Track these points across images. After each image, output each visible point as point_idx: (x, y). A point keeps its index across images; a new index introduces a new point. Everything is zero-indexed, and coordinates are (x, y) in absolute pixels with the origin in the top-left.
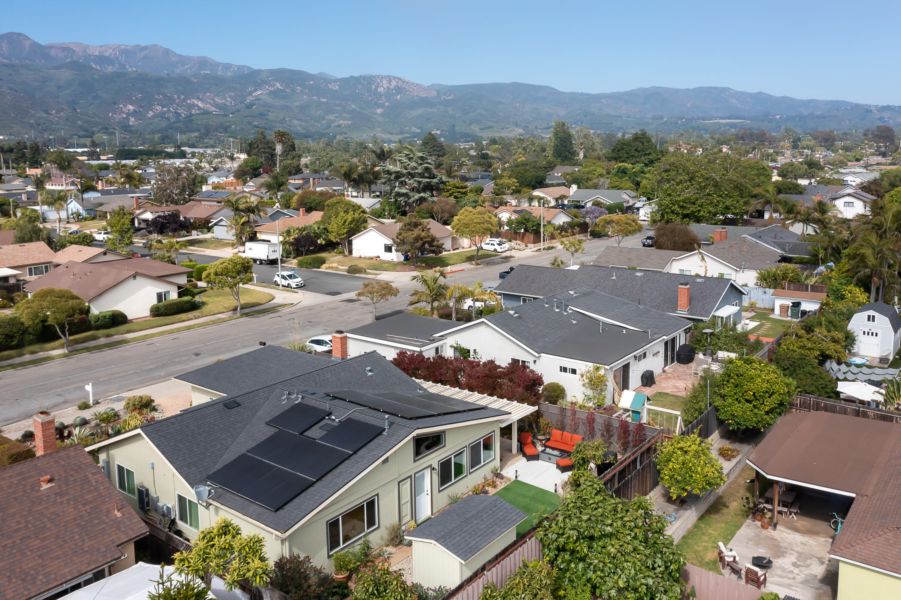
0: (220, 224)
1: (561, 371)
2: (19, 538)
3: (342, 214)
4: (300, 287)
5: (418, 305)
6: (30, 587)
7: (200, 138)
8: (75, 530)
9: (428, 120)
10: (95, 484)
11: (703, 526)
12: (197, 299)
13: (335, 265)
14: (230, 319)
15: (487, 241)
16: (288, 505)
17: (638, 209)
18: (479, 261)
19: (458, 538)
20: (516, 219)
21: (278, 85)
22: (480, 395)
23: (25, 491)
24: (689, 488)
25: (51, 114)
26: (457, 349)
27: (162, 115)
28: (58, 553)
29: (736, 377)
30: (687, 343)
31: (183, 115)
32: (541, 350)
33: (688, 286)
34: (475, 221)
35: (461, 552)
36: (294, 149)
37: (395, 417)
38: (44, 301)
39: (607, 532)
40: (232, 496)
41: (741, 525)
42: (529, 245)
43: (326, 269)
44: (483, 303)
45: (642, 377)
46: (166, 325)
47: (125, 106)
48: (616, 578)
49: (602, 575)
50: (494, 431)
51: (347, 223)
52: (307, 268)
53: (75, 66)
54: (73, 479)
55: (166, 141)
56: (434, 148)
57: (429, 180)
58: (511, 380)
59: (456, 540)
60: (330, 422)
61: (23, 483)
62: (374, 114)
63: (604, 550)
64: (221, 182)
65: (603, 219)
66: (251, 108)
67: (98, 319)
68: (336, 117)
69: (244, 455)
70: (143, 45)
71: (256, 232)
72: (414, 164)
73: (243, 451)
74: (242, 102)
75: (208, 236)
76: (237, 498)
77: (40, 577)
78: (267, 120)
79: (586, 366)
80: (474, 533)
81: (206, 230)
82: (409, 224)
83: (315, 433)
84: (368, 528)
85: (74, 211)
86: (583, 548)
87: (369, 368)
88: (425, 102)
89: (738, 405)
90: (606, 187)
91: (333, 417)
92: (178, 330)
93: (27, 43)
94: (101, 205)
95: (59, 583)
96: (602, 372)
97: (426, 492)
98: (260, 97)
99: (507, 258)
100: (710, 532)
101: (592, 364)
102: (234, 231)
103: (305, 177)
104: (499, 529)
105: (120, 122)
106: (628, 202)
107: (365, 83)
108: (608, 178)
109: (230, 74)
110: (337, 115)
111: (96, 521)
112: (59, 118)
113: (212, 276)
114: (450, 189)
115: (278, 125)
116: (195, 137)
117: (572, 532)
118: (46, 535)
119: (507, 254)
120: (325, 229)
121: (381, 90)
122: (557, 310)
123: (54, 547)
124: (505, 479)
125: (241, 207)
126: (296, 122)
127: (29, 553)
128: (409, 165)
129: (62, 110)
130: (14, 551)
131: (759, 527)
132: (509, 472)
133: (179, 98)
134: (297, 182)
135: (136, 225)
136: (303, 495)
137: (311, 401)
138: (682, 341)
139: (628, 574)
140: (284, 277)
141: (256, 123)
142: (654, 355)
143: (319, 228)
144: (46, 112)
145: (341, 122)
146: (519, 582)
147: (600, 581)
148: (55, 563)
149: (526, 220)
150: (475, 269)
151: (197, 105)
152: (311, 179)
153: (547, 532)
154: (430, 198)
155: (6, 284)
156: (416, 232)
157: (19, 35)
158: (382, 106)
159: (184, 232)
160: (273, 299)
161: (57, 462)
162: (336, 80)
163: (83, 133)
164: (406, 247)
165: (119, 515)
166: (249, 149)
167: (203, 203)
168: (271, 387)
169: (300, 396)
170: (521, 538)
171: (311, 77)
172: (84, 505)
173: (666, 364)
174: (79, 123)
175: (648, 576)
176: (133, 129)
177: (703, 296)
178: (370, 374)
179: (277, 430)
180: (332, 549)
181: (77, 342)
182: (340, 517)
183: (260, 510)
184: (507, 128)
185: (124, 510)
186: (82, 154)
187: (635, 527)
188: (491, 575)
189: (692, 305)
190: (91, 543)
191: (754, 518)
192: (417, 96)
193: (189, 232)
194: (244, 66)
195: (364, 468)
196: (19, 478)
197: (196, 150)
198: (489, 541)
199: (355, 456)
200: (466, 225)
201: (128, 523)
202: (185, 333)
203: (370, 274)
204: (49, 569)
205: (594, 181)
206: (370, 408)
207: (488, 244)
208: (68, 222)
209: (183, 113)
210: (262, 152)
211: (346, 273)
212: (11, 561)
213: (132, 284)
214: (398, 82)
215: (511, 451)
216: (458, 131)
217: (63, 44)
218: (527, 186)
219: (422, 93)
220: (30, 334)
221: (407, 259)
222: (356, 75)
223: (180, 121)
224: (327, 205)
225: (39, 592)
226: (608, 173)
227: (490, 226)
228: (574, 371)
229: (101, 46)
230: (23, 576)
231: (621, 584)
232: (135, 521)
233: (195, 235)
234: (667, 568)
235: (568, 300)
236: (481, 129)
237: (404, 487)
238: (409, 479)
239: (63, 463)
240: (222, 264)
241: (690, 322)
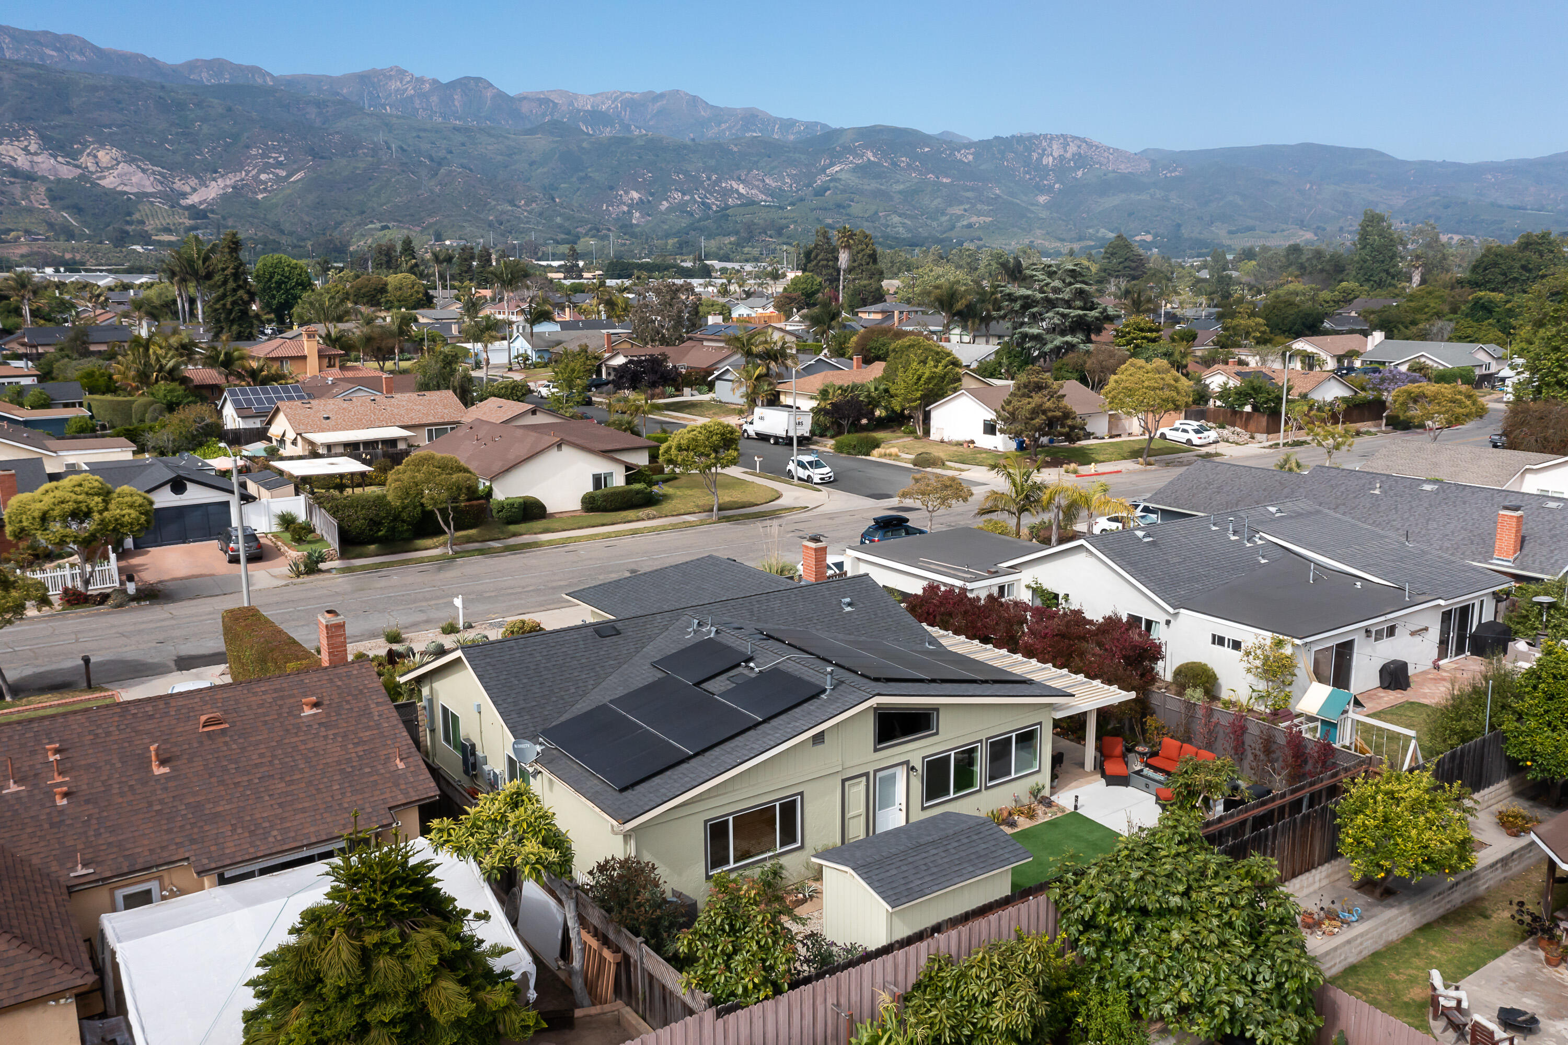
0: (726, 377)
1: (1214, 643)
2: (258, 775)
3: (914, 365)
4: (825, 482)
5: (993, 516)
6: (258, 843)
7: (738, 244)
8: (336, 778)
9: (1130, 215)
10: (376, 718)
11: (1422, 941)
12: (655, 489)
13: (894, 450)
14: (702, 523)
15: (1177, 424)
16: (644, 785)
17: (1503, 380)
18: (1152, 459)
19: (894, 872)
20: (1236, 387)
21: (870, 155)
22: (1039, 664)
23: (280, 715)
24: (1387, 864)
25: (519, 207)
26: (1037, 591)
27: (681, 208)
28: (306, 805)
29: (1551, 680)
30: (1500, 620)
31: (714, 207)
32: (1180, 603)
33: (1519, 513)
34: (1146, 384)
35: (890, 893)
36: (875, 261)
37: (852, 675)
38: (419, 471)
39: (1172, 904)
40: (569, 762)
41: (1503, 953)
42: (1258, 436)
43: (880, 456)
44: (1120, 525)
45: (1381, 671)
46: (603, 525)
47: (627, 193)
48: (1177, 985)
49: (1152, 975)
50: (1040, 724)
51: (922, 382)
52: (849, 453)
53: (556, 128)
54: (348, 707)
55: (684, 251)
56: (1126, 264)
57: (1081, 312)
58: (1100, 644)
59: (888, 874)
60: (746, 672)
61: (279, 702)
62: (1033, 205)
63: (1164, 936)
64: (753, 315)
65: (1405, 391)
66: (823, 195)
67: (501, 507)
68: (965, 210)
69: (605, 705)
70: (658, 91)
71: (779, 393)
72: (1057, 283)
73: (606, 700)
74: (809, 185)
75: (706, 397)
76: (575, 766)
77: (275, 833)
78: (848, 215)
79: (1257, 636)
80: (924, 868)
81: (706, 388)
82: (1025, 386)
83: (718, 686)
84: (781, 846)
85: (521, 351)
86: (1125, 926)
87: (848, 600)
88: (1126, 183)
89: (1549, 733)
90: (1446, 337)
91: (752, 665)
92: (618, 534)
93: (489, 94)
94: (559, 343)
95: (299, 844)
96: (1288, 650)
97: (897, 806)
98: (839, 176)
99: (1208, 455)
100: (1433, 953)
101: (1269, 634)
102: (743, 389)
103: (886, 308)
104: (971, 869)
105: (618, 219)
106: (1488, 366)
107: (1021, 148)
108: (1451, 320)
109: (792, 137)
110: (967, 207)
111: (367, 770)
112: (530, 212)
113: (673, 451)
114: (1129, 333)
115: (866, 224)
116: (730, 243)
117: (1104, 895)
118: (295, 777)
119: (1211, 449)
120: (886, 391)
121: (1048, 161)
122: (1233, 538)
123: (301, 795)
124: (1054, 809)
125: (755, 350)
126: (896, 219)
127: (267, 798)
128: (1047, 284)
129: (534, 200)
130: (249, 792)
131: (1540, 961)
132: (1064, 799)
133: (709, 179)
134: (873, 316)
135: (604, 376)
136: (668, 773)
137: (730, 639)
138: (1488, 613)
139: (1201, 982)
140: (801, 464)
141: (830, 221)
142: (1413, 634)
143: (876, 389)
144: (512, 203)
145: (974, 219)
146: (984, 958)
147: (1148, 985)
148: (297, 817)
149: (1253, 389)
150: (1141, 471)
151: (737, 191)
152: (896, 313)
153: (1067, 892)
154: (1081, 346)
155: (391, 450)
156: (1037, 399)
157: (478, 80)
158: (1049, 190)
159: (671, 390)
160: (777, 498)
161: (331, 681)
162: (969, 145)
163: (563, 236)
164: (1018, 426)
165: (401, 765)
166: (807, 260)
167: (705, 343)
168: (676, 612)
169: (714, 629)
170: (1020, 893)
171: (925, 139)
172: (356, 745)
173: (1443, 654)
174: (559, 220)
175: (1239, 992)
176: (637, 230)
177: (1555, 536)
178: (849, 609)
179: (662, 675)
180: (714, 867)
181: (469, 540)
182: (731, 818)
183: (600, 787)
184: (1283, 230)
185: (411, 759)
186: (558, 270)
187: (1232, 905)
188: (947, 942)
189: (1525, 552)
190: (354, 798)
191: (1535, 946)
192: (1114, 171)
193: (679, 390)
194: (817, 123)
195: (773, 744)
196: (275, 695)
197: (729, 265)
198: (946, 884)
199: (766, 725)
200: (1130, 392)
201: (412, 780)
202: (628, 540)
203: (951, 468)
204: (289, 825)
205: (1421, 326)
206: (818, 657)
207: (1177, 430)
208: (510, 370)
209: (714, 202)
210: (823, 266)
211: (911, 466)
212: (241, 804)
213: (554, 453)
214: (1079, 147)
215: (1082, 765)
216: (1186, 236)
217: (542, 92)
218: (1284, 332)
219: (1122, 166)
220: (403, 521)
221: (1021, 447)
222: (1005, 134)
223: (708, 218)
224: (894, 350)
225: (268, 852)
226: (1454, 311)
227: (1174, 394)
228: (1236, 645)
229: (595, 96)
230: (253, 828)
231: (1185, 997)
232: (422, 777)
233: (688, 395)
234: (1279, 986)
235: (1261, 522)
236: (1231, 232)
237: (854, 790)
238: (864, 779)
239: (339, 683)
240: (689, 432)
241: (1508, 579)
